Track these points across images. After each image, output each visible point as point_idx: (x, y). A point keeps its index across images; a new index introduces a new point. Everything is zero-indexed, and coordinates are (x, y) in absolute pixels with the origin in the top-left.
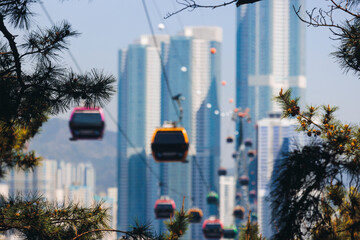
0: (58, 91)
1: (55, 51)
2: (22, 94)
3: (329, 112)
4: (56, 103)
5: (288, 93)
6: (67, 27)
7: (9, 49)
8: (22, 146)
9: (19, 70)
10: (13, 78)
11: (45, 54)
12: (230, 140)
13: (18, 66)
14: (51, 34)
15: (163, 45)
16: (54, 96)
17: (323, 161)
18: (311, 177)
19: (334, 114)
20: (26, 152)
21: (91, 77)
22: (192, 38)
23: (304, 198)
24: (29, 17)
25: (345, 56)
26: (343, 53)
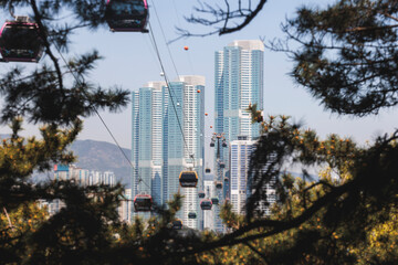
0: (90, 100)
1: (87, 71)
2: (63, 103)
3: (284, 119)
4: (87, 109)
5: (255, 106)
6: (96, 53)
7: (54, 69)
8: (64, 148)
9: (61, 85)
10: (57, 90)
11: (79, 73)
12: (212, 145)
13: (61, 81)
14: (84, 58)
15: (163, 88)
16: (87, 104)
17: (282, 143)
18: (274, 155)
19: (287, 121)
20: (66, 153)
21: (114, 90)
22: (184, 83)
23: (268, 171)
24: (69, 45)
25: (296, 76)
26: (295, 73)
